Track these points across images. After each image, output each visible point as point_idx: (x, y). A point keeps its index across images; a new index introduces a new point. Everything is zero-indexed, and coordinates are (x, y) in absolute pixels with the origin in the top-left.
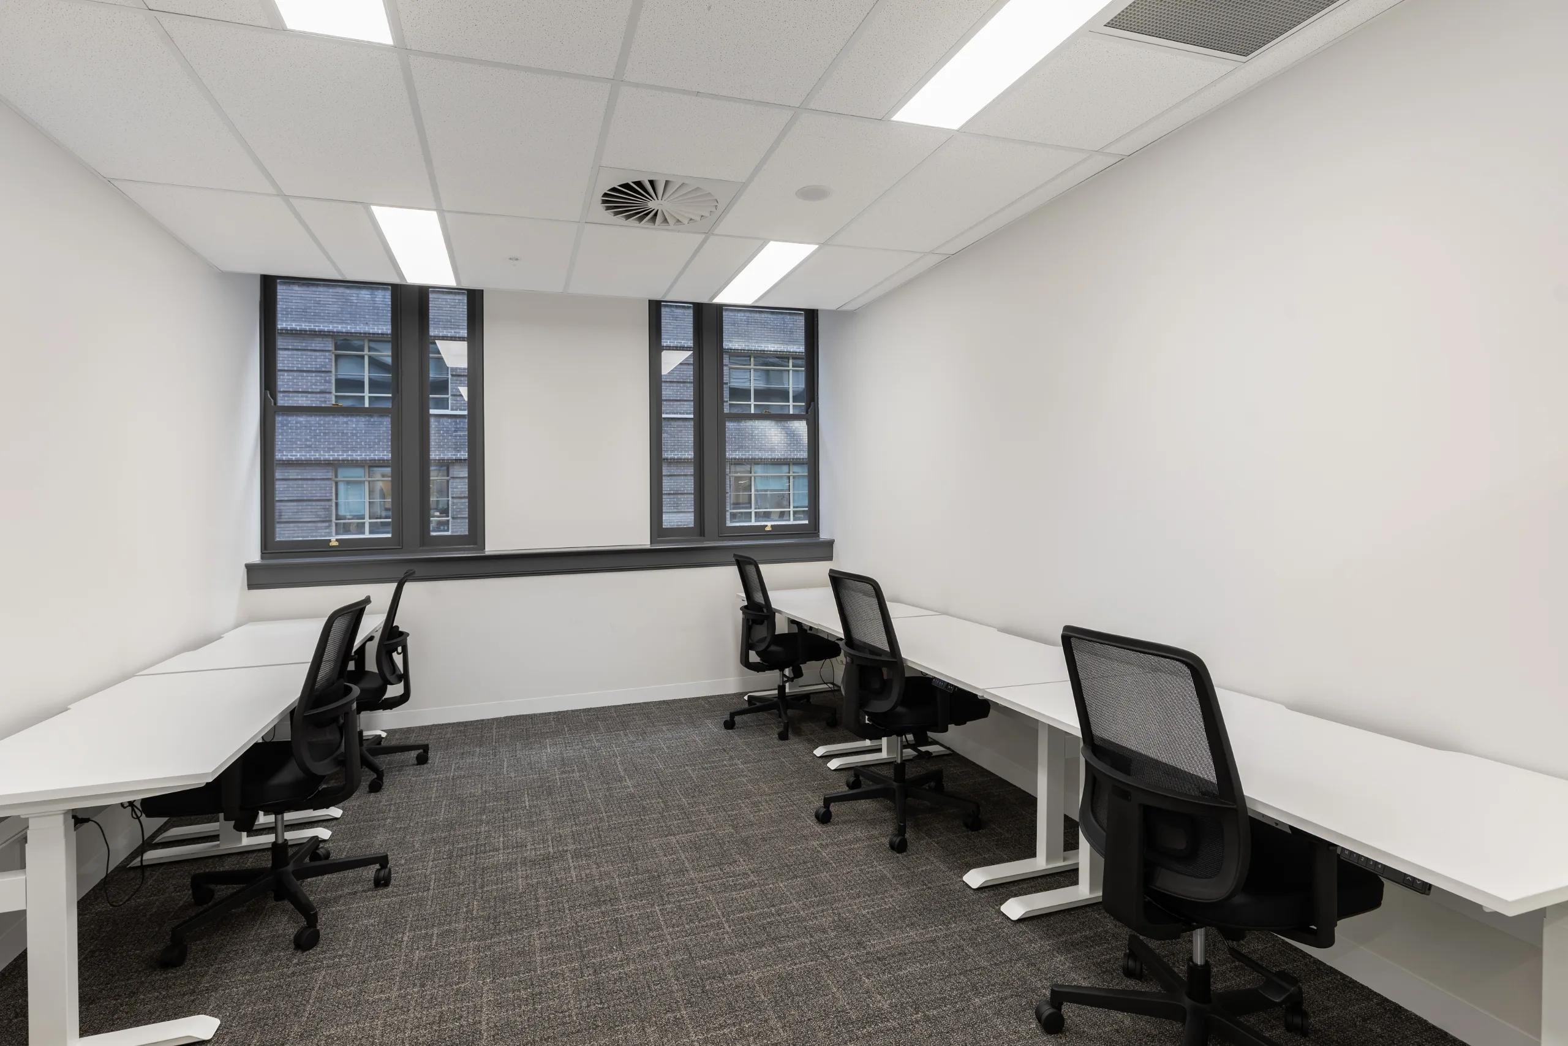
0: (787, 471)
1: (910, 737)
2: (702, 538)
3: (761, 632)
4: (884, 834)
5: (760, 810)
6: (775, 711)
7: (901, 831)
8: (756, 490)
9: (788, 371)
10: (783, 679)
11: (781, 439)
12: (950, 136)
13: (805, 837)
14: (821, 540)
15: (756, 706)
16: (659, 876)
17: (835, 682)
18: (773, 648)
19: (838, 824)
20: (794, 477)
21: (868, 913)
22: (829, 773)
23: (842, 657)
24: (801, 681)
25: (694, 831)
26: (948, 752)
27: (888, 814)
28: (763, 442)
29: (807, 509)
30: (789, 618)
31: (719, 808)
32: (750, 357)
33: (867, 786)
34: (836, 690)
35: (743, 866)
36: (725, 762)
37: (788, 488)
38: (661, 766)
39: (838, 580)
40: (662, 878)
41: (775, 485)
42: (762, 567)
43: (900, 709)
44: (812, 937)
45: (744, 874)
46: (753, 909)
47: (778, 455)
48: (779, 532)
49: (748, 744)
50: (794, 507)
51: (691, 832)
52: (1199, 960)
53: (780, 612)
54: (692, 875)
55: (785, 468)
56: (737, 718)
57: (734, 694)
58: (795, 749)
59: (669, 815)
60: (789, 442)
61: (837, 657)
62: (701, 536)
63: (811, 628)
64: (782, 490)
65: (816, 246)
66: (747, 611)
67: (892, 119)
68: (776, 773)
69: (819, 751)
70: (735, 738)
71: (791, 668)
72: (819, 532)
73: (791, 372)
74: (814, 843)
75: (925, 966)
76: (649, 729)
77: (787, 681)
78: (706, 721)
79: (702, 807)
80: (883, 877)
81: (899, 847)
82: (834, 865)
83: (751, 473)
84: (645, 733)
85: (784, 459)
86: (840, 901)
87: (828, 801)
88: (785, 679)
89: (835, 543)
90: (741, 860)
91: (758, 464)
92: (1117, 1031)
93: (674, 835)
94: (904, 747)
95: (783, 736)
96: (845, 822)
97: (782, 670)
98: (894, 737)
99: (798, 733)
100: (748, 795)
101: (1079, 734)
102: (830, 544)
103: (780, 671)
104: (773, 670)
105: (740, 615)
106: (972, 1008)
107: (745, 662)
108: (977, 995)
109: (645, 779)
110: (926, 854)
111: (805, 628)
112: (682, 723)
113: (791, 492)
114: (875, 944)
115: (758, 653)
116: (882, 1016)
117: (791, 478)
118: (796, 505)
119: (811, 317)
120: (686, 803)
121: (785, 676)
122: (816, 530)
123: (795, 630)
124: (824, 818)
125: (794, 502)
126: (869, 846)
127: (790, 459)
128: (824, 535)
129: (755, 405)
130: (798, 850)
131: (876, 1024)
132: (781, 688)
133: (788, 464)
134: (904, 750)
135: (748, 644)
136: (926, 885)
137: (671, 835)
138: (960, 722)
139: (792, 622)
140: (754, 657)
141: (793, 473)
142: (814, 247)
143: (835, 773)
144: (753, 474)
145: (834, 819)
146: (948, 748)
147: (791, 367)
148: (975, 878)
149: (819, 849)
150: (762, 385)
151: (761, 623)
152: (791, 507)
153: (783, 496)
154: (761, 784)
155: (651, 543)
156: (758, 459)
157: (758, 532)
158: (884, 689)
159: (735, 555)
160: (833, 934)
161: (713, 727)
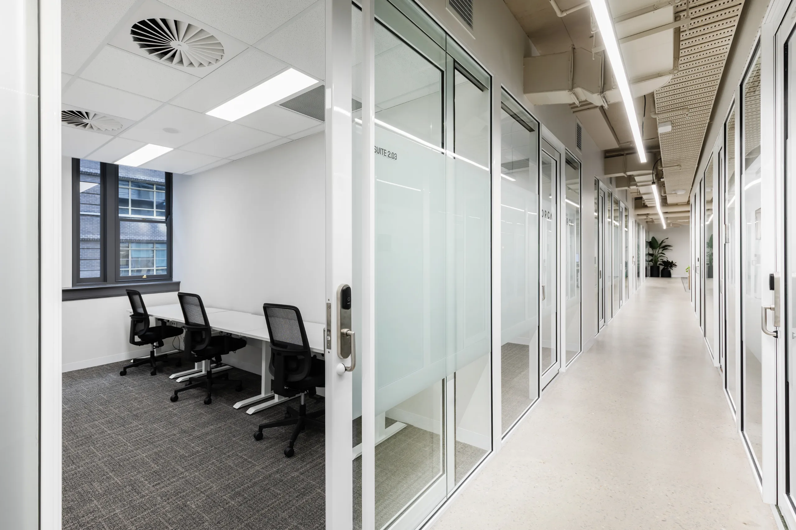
0: (152, 246)
1: (214, 359)
2: (105, 283)
3: (141, 326)
4: (201, 400)
5: (142, 403)
6: (149, 364)
7: (209, 396)
8: (132, 258)
9: (153, 192)
10: (153, 347)
11: (148, 229)
12: (229, 123)
13: (166, 408)
14: (173, 282)
15: (138, 363)
16: (90, 436)
17: (180, 349)
18: (148, 333)
19: (181, 400)
20: (156, 250)
21: (194, 425)
22: (177, 383)
23: (183, 335)
24: (162, 348)
25: (108, 417)
26: (232, 367)
27: (204, 393)
28: (137, 230)
29: (166, 268)
30: (156, 318)
31: (121, 406)
32: (128, 181)
33: (194, 383)
34: (181, 352)
35: (135, 423)
36: (122, 389)
37: (152, 256)
38: (84, 397)
39: (182, 297)
40: (92, 437)
41: (143, 255)
42: (143, 296)
43: (209, 347)
44: (169, 438)
45: (136, 426)
46: (141, 436)
47: (146, 238)
48: (151, 278)
49: (133, 380)
50: (156, 267)
51: (106, 418)
52: (302, 403)
53: (152, 316)
54: (109, 432)
55: (151, 246)
56: (127, 370)
57: (125, 361)
58: (160, 378)
59: (93, 414)
60: (153, 231)
61: (181, 335)
62: (104, 281)
63: (168, 321)
64: (149, 258)
65: (173, 149)
66: (134, 317)
67: (206, 114)
68: (150, 389)
69: (172, 376)
70: (127, 379)
71: (157, 342)
72: (172, 278)
73: (155, 193)
74: (170, 409)
75: (216, 435)
76: (73, 383)
77: (155, 348)
78: (109, 374)
79: (111, 408)
80: (201, 413)
81: (208, 402)
82: (179, 414)
83: (129, 248)
84: (71, 385)
85: (150, 240)
86: (182, 424)
87: (176, 392)
88: (154, 347)
89: (181, 283)
90: (134, 422)
91: (132, 243)
92: (280, 434)
93: (97, 420)
94: (211, 363)
95: (153, 374)
96: (184, 399)
97: (152, 343)
98: (207, 360)
99: (161, 371)
100: (136, 399)
101: (269, 341)
102: (178, 284)
103: (152, 344)
104: (148, 344)
105: (129, 320)
106: (232, 441)
107: (132, 341)
108: (234, 438)
109: (75, 403)
110: (219, 403)
111: (166, 321)
112: (95, 377)
113: (155, 258)
114: (197, 433)
115: (139, 337)
116: (198, 452)
117: (155, 251)
118: (157, 266)
119: (169, 176)
120: (102, 408)
121: (154, 346)
122: (171, 277)
123: (160, 324)
124: (174, 399)
125: (156, 264)
126: (195, 405)
127: (154, 240)
128: (175, 279)
129: (132, 209)
130: (162, 413)
131: (196, 455)
132: (152, 353)
133: (153, 243)
134: (211, 365)
135: (134, 332)
136: (218, 412)
137: (95, 421)
138: (234, 350)
139: (158, 320)
140: (137, 339)
141: (156, 248)
142: (172, 149)
143: (180, 383)
144: (130, 248)
145: (179, 399)
146: (232, 366)
147: (155, 189)
148: (237, 405)
149: (172, 410)
150: (136, 198)
151: (142, 322)
152: (155, 266)
153: (149, 261)
154: (143, 394)
155: (73, 286)
156: (134, 240)
157: (139, 279)
158: (202, 341)
159: (127, 290)
160: (178, 435)
161: (114, 376)
